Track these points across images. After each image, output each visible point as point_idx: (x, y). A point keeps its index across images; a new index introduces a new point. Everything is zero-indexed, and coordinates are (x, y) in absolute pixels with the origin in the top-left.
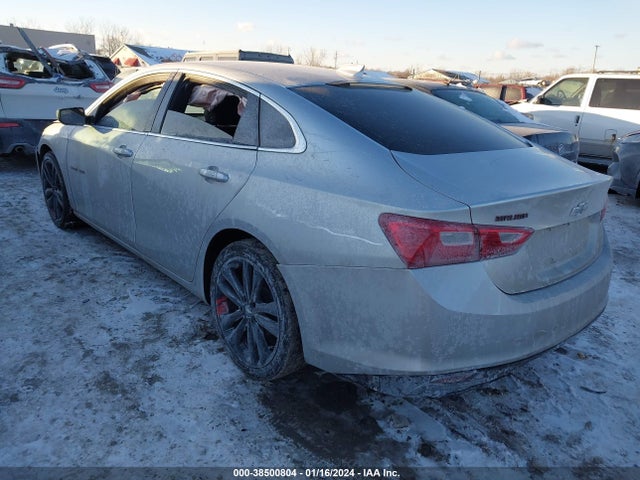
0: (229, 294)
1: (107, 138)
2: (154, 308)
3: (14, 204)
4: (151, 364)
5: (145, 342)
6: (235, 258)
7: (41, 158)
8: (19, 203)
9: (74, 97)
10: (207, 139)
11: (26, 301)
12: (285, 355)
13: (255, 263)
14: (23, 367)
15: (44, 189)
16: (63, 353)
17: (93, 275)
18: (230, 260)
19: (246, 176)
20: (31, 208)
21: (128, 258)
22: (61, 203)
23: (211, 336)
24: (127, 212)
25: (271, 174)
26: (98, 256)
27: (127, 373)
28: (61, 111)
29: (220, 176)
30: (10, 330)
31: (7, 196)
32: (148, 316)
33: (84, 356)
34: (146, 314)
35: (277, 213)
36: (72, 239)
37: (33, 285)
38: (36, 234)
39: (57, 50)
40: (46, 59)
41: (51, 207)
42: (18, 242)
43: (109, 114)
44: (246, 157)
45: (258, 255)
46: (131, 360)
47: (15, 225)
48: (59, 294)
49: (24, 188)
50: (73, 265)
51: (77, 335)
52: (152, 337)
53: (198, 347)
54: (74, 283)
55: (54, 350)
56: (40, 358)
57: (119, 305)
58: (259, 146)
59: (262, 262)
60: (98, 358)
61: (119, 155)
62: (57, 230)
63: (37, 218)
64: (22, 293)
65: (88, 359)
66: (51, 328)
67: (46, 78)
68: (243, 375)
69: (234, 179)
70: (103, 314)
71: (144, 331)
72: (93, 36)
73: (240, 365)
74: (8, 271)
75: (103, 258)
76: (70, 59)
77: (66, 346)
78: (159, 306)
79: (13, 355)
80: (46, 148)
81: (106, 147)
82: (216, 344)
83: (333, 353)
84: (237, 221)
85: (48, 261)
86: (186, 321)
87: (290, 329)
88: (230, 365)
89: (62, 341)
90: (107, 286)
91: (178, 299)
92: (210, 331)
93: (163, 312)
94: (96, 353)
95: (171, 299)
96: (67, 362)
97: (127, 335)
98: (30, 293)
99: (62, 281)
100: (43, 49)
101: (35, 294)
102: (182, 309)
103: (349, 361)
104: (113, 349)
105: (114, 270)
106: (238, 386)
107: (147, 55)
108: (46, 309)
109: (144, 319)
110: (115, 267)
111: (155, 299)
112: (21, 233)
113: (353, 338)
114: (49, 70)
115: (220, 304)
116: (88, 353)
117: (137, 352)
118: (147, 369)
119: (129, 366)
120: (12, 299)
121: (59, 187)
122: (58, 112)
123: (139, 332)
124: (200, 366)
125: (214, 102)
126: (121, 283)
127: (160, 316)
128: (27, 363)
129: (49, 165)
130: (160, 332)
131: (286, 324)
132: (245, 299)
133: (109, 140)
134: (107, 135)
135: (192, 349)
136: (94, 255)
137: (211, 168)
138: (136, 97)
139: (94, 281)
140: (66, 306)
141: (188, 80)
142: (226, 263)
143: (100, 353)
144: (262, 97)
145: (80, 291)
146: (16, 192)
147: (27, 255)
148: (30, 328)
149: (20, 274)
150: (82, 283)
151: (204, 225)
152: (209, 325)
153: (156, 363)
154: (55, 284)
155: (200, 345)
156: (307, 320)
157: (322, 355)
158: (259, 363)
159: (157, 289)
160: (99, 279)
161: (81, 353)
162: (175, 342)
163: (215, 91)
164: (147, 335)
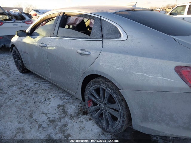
0: (94, 99)
1: (36, 40)
2: (61, 102)
3: (4, 65)
4: (65, 128)
5: (61, 118)
6: (96, 86)
7: (12, 49)
8: (6, 64)
9: (20, 27)
10: (78, 38)
11: (13, 104)
12: (123, 126)
13: (107, 88)
14: (16, 135)
15: (14, 60)
16: (30, 127)
17: (36, 91)
18: (93, 86)
19: (99, 52)
20: (10, 66)
21: (47, 82)
22: (21, 65)
23: (85, 113)
24: (47, 68)
25: (111, 51)
26: (36, 82)
27: (57, 134)
28: (17, 32)
29: (87, 53)
30: (9, 118)
31: (2, 63)
32: (59, 106)
33: (39, 127)
34: (58, 105)
35: (117, 67)
36: (26, 76)
37: (15, 97)
38: (13, 76)
39: (12, 11)
40: (9, 15)
41: (17, 66)
42: (8, 80)
43: (35, 31)
44: (98, 44)
45: (107, 85)
46: (57, 127)
47: (6, 73)
48: (25, 100)
49: (7, 59)
50: (28, 87)
51: (34, 118)
52: (63, 115)
53: (81, 118)
54: (30, 95)
55: (26, 125)
56: (22, 130)
57: (47, 102)
58: (103, 39)
59: (110, 88)
60: (44, 128)
61: (41, 46)
62: (20, 74)
63: (13, 70)
64: (11, 101)
65: (41, 129)
66: (24, 115)
67: (10, 21)
68: (102, 130)
69: (93, 54)
70: (42, 107)
71: (59, 113)
72: (22, 8)
73: (101, 127)
74: (5, 92)
75: (38, 83)
76: (17, 14)
77: (31, 123)
78: (62, 101)
79: (11, 129)
80: (13, 46)
81: (36, 44)
82: (88, 116)
83: (148, 127)
84: (97, 71)
85: (19, 86)
86: (74, 107)
87: (125, 116)
88: (96, 126)
89: (29, 121)
90: (41, 95)
91: (69, 97)
92: (84, 110)
93: (65, 104)
94: (43, 125)
95: (66, 98)
96: (32, 131)
97: (53, 116)
98: (14, 101)
99: (25, 94)
100: (7, 11)
101: (16, 101)
102: (71, 102)
103: (157, 131)
104: (49, 123)
105: (43, 88)
106: (102, 136)
107: (39, 12)
108: (21, 107)
109: (58, 108)
110: (43, 86)
111: (60, 98)
112: (8, 76)
113: (160, 121)
114: (11, 18)
115: (89, 103)
116: (40, 126)
117: (59, 123)
118: (64, 131)
119: (57, 130)
120: (8, 103)
121: (20, 59)
122: (16, 32)
123: (57, 114)
124: (84, 127)
125: (78, 22)
126: (47, 93)
127: (64, 106)
128: (17, 133)
129: (15, 51)
130: (65, 113)
131: (123, 114)
132: (101, 101)
133: (37, 41)
134: (35, 39)
135: (79, 120)
136: (35, 82)
137: (82, 50)
138: (44, 24)
139: (36, 93)
140: (28, 105)
141: (66, 15)
142: (91, 87)
143: (44, 125)
144: (102, 18)
145: (32, 98)
146: (5, 61)
147: (11, 84)
148: (16, 116)
149: (10, 93)
150: (32, 94)
151: (81, 73)
152: (83, 108)
153: (67, 128)
154: (23, 95)
155: (82, 118)
156: (135, 113)
157: (143, 127)
158: (110, 127)
159: (60, 94)
160: (38, 92)
161: (37, 126)
162: (72, 117)
163: (78, 18)
164: (61, 115)
